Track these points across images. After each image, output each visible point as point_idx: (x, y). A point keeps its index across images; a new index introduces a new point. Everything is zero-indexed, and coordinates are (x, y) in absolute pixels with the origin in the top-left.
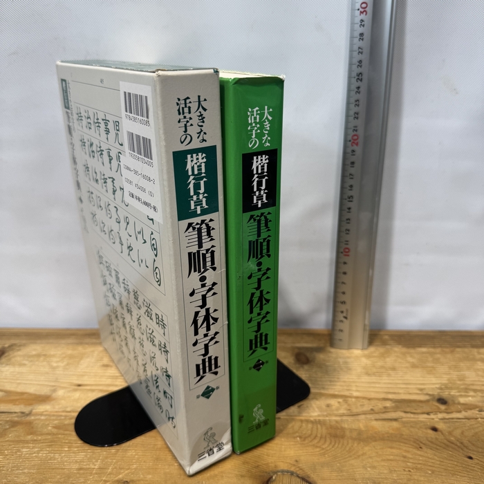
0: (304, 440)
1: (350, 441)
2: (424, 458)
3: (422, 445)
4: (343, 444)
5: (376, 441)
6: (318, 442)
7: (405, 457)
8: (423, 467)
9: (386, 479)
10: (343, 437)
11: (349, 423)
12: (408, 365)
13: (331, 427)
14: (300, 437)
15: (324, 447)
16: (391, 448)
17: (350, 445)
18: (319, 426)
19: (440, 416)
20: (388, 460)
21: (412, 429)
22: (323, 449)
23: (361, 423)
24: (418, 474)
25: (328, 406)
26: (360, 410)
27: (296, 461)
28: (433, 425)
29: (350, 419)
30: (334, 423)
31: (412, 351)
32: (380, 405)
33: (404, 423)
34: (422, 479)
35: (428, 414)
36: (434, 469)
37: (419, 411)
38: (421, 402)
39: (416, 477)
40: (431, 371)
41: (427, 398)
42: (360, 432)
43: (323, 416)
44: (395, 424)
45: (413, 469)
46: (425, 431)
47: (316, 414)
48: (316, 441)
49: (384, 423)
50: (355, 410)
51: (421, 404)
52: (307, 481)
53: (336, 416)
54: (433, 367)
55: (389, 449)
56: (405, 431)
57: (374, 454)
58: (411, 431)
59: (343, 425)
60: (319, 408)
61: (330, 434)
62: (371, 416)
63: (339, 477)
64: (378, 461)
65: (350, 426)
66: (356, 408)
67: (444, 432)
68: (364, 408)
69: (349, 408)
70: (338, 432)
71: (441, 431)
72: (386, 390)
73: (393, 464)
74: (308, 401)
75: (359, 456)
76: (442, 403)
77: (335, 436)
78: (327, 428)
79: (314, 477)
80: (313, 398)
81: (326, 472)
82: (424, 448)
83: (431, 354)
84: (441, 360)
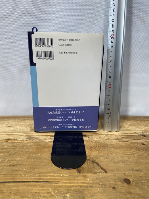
0: (92, 148)
1: (110, 148)
2: (142, 154)
3: (140, 149)
4: (108, 149)
5: (121, 148)
6: (97, 149)
7: (134, 153)
8: (142, 157)
9: (128, 161)
10: (107, 147)
11: (108, 142)
12: (128, 125)
13: (102, 144)
14: (90, 147)
15: (100, 150)
16: (128, 150)
17: (110, 150)
18: (97, 143)
19: (144, 140)
20: (127, 154)
21: (134, 144)
22: (100, 151)
23: (114, 142)
25: (100, 137)
26: (112, 138)
27: (89, 155)
28: (142, 143)
29: (109, 141)
30: (103, 142)
31: (129, 121)
32: (120, 137)
33: (131, 142)
34: (142, 161)
35: (140, 140)
36: (146, 157)
37: (136, 139)
38: (136, 136)
39: (140, 160)
40: (138, 127)
41: (138, 135)
42: (114, 145)
43: (99, 140)
44: (127, 143)
45: (138, 157)
46: (140, 145)
47: (95, 140)
48: (96, 148)
49: (123, 142)
50: (111, 139)
51: (136, 137)
52: (94, 162)
53: (104, 140)
54: (138, 126)
55: (127, 151)
56: (132, 145)
57: (121, 153)
58: (134, 145)
59: (107, 143)
60: (97, 138)
61: (102, 146)
62: (118, 140)
63: (108, 161)
64: (123, 155)
65: (110, 143)
66: (111, 138)
67: (147, 145)
68: (114, 138)
69: (108, 138)
70: (105, 145)
71: (146, 145)
72: (122, 132)
73: (130, 156)
74: (92, 136)
75: (115, 153)
76: (144, 136)
77: (104, 147)
78: (100, 144)
79: (97, 161)
80: (94, 135)
81: (102, 159)
82: (141, 150)
83: (137, 122)
84: (141, 124)
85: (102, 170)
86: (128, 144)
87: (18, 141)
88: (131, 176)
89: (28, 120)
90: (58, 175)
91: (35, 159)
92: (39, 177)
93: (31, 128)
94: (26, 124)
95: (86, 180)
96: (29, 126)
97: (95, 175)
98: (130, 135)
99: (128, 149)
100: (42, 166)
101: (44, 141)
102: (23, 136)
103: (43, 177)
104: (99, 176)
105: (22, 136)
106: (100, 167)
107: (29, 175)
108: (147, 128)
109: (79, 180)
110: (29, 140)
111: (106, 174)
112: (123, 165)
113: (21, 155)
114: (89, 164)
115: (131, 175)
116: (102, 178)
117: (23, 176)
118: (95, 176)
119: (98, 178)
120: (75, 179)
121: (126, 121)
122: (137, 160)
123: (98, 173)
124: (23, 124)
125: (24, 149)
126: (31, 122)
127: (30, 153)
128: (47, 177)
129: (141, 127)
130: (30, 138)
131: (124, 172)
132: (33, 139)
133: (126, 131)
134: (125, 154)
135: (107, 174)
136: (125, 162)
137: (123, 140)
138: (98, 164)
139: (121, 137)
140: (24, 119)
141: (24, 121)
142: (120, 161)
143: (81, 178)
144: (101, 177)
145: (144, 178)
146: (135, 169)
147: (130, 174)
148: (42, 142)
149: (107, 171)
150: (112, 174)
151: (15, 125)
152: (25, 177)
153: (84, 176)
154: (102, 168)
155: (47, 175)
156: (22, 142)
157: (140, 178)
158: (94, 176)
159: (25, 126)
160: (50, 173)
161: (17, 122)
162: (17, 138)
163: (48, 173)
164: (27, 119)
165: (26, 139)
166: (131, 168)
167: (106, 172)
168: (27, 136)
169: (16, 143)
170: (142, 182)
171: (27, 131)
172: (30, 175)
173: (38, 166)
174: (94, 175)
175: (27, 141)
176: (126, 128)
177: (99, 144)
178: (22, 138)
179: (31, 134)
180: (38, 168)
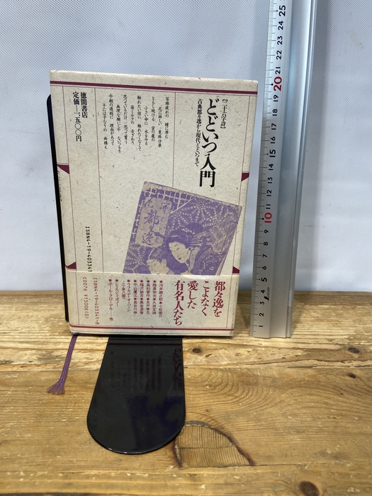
0: (215, 388)
1: (265, 389)
2: (348, 405)
3: (342, 392)
4: (257, 392)
5: (292, 388)
6: (230, 390)
7: (327, 404)
8: (349, 414)
9: (310, 427)
10: (256, 384)
11: (260, 370)
12: (313, 319)
13: (243, 374)
14: (210, 386)
15: (237, 395)
16: (311, 395)
17: (265, 393)
18: (230, 374)
19: (355, 363)
20: (309, 407)
21: (328, 376)
22: (236, 397)
23: (274, 370)
24: (344, 420)
25: (237, 355)
26: (271, 358)
27: (207, 411)
28: (349, 372)
29: (262, 367)
30: (246, 371)
31: (314, 307)
33: (319, 370)
34: (350, 425)
35: (342, 362)
36: (360, 415)
37: (332, 359)
38: (332, 350)
39: (343, 424)
40: (337, 324)
41: (338, 347)
42: (274, 380)
43: (234, 364)
44: (310, 371)
45: (338, 415)
46: (342, 377)
47: (225, 363)
48: (227, 389)
49: (299, 370)
50: (266, 359)
51: (332, 353)
53: (247, 364)
54: (338, 321)
55: (308, 397)
56: (322, 378)
57: (293, 402)
58: (328, 378)
59: (255, 373)
60: (228, 357)
61: (242, 381)
62: (284, 364)
63: (257, 427)
64: (298, 409)
65: (263, 374)
66: (267, 356)
67: (363, 379)
68: (276, 357)
69: (259, 356)
70: (251, 380)
71: (359, 378)
72: (295, 340)
73: (316, 411)
74: (217, 351)
75: (277, 404)
76: (354, 352)
77: (248, 384)
78: (238, 376)
79: (228, 428)
80: (221, 349)
81: (242, 422)
82: (345, 394)
83: (334, 310)
84: (345, 315)
85: (241, 457)
86: (313, 376)
87: (14, 366)
88: (320, 475)
89: (45, 303)
90: (119, 472)
91: (59, 424)
92: (67, 481)
93: (53, 326)
94: (40, 314)
95: (196, 487)
96: (47, 320)
97: (222, 471)
98: (318, 346)
99: (313, 391)
100: (76, 445)
101: (86, 367)
102: (29, 351)
103: (77, 480)
104: (233, 475)
105: (25, 352)
106: (235, 448)
107: (40, 473)
108: (360, 327)
109: (178, 487)
110: (46, 364)
111: (252, 468)
112: (296, 439)
113: (21, 409)
114: (206, 439)
115: (319, 469)
116: (239, 480)
117: (22, 477)
118: (223, 475)
119: (229, 481)
120: (165, 486)
121: (307, 307)
122: (335, 424)
123: (229, 466)
124: (31, 314)
125: (29, 391)
126: (53, 310)
127: (45, 404)
128: (88, 481)
129: (347, 323)
130: (49, 358)
131: (300, 461)
132: (56, 362)
133: (307, 337)
134: (305, 407)
135: (256, 469)
136: (303, 432)
137: (298, 363)
138: (231, 439)
139: (292, 355)
140: (36, 300)
141: (36, 308)
142: (291, 428)
143: (184, 482)
144: (238, 478)
145: (356, 480)
146: (329, 452)
147: (316, 466)
148: (81, 370)
149: (254, 459)
150: (268, 470)
151: (10, 318)
152: (27, 480)
153: (192, 477)
154: (241, 451)
155: (88, 472)
156: (26, 369)
157: (343, 480)
158: (219, 476)
159: (37, 321)
160: (97, 467)
161: (16, 310)
162: (12, 359)
163: (92, 467)
164: (42, 300)
165: (37, 363)
166: (320, 450)
167: (252, 463)
168: (40, 352)
169: (8, 373)
170: (349, 491)
171: (41, 338)
172: (42, 473)
173: (66, 446)
174: (218, 471)
175: (40, 369)
176: (307, 327)
177: (235, 376)
178: (26, 358)
179: (51, 347)
180: (65, 452)
